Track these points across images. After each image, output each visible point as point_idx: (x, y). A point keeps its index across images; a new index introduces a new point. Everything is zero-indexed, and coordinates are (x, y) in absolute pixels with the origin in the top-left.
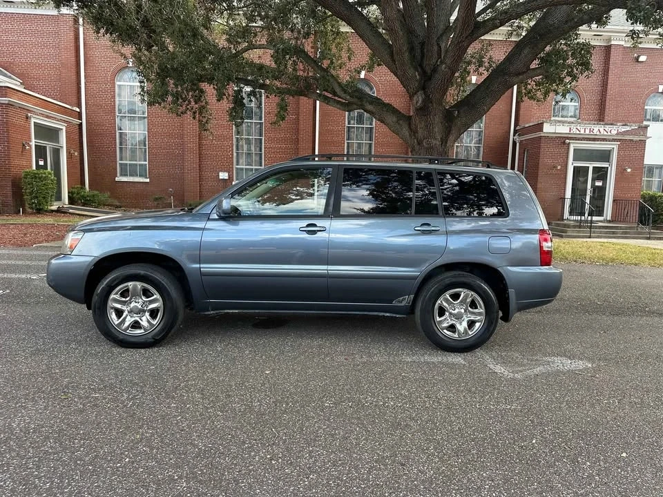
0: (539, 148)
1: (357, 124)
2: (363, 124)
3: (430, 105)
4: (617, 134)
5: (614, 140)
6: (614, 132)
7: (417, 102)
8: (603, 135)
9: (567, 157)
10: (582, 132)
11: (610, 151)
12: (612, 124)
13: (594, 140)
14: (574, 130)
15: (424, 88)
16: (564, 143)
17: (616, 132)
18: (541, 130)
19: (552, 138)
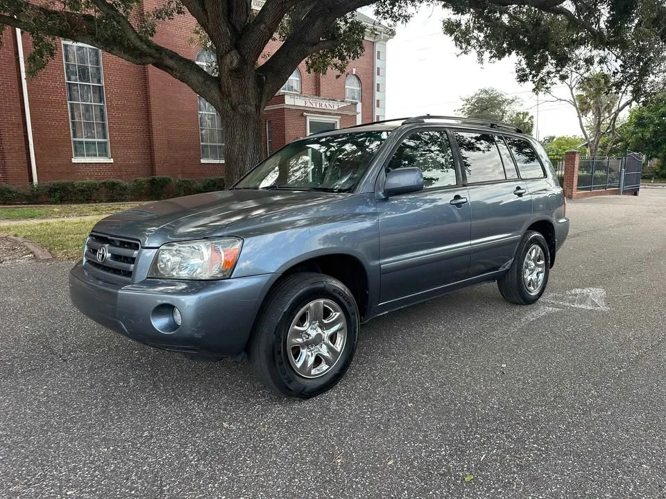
0: (283, 119)
1: (81, 80)
2: (88, 81)
3: (245, 67)
4: (338, 109)
5: (336, 114)
6: (336, 107)
7: (231, 62)
8: (330, 110)
9: (306, 129)
10: (314, 106)
11: (334, 124)
12: (334, 100)
13: (323, 113)
14: (309, 103)
15: (236, 46)
16: (302, 115)
17: (337, 107)
18: (283, 101)
19: (293, 110)
